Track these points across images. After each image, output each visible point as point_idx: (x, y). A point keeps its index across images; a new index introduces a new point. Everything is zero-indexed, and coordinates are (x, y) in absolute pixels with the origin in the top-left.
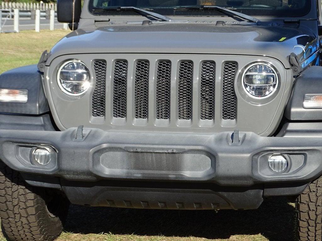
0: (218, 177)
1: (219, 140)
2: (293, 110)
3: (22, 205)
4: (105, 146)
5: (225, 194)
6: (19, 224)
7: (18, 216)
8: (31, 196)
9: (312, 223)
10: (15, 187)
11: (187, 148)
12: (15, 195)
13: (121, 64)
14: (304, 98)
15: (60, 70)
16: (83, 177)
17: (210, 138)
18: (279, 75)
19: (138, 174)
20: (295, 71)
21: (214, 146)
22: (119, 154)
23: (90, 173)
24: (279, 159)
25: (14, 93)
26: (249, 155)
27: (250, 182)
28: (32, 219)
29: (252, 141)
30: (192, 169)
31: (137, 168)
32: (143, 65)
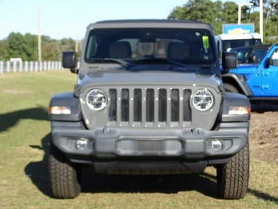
0: (186, 153)
1: (185, 133)
2: (223, 116)
3: (65, 175)
4: (122, 137)
5: (187, 164)
6: (62, 186)
7: (62, 181)
8: (71, 169)
9: (233, 179)
10: (62, 164)
11: (168, 137)
12: (61, 168)
13: (126, 91)
14: (228, 110)
15: (88, 95)
16: (108, 156)
17: (179, 132)
18: (214, 97)
19: (140, 153)
20: (222, 94)
21: (183, 136)
22: (129, 142)
23: (113, 153)
24: (218, 143)
25: (62, 109)
26: (202, 141)
27: (203, 156)
28: (71, 183)
29: (203, 133)
30: (171, 149)
31: (139, 149)
32: (138, 92)
